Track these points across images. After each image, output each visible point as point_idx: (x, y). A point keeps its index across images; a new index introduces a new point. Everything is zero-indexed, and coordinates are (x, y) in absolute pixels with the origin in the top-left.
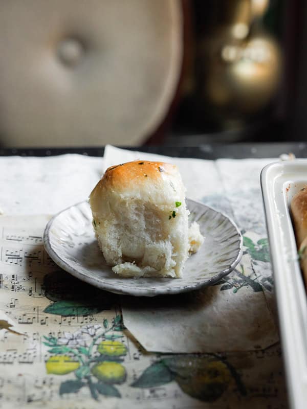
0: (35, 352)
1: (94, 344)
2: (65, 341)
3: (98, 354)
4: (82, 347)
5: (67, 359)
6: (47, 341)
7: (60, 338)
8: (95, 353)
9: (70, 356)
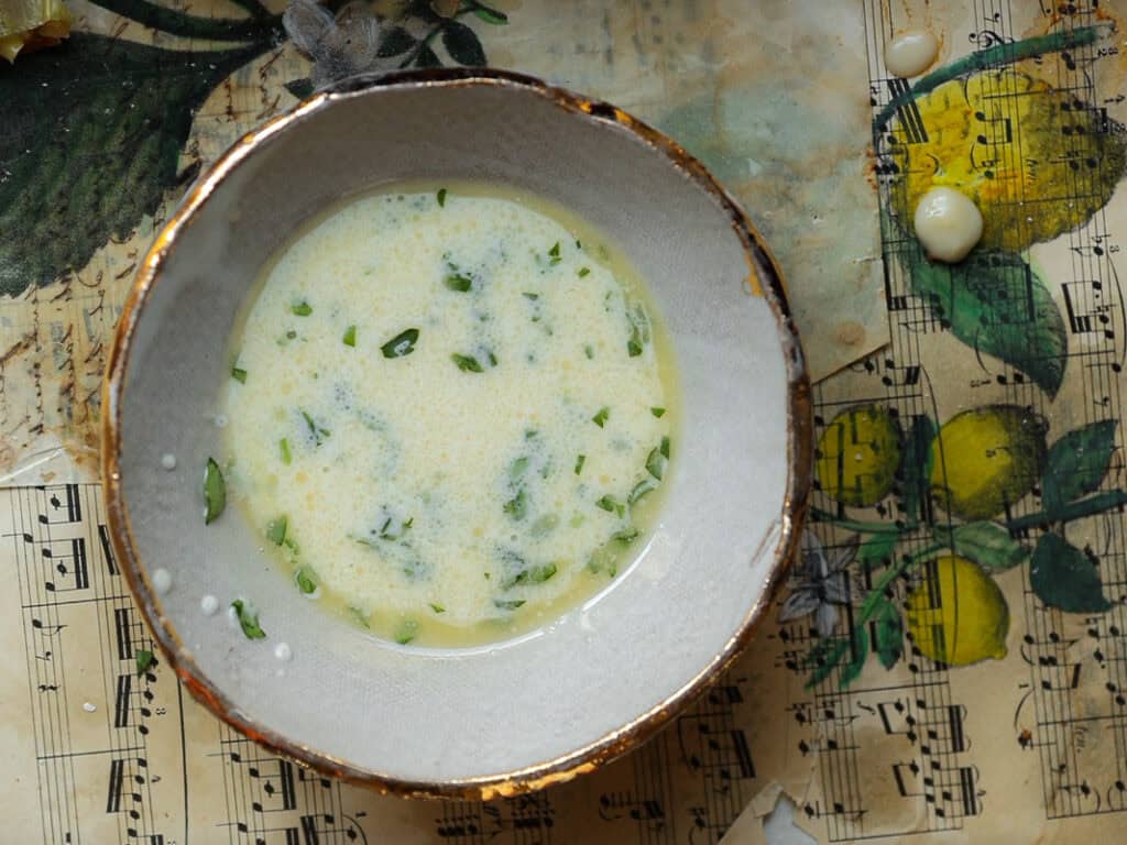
0: (899, 707)
1: (841, 516)
2: (831, 615)
3: (890, 501)
4: (860, 556)
5: (922, 601)
6: (835, 673)
7: (814, 633)
8: (882, 511)
9: (909, 590)
